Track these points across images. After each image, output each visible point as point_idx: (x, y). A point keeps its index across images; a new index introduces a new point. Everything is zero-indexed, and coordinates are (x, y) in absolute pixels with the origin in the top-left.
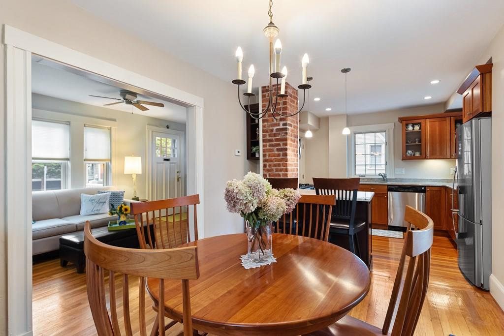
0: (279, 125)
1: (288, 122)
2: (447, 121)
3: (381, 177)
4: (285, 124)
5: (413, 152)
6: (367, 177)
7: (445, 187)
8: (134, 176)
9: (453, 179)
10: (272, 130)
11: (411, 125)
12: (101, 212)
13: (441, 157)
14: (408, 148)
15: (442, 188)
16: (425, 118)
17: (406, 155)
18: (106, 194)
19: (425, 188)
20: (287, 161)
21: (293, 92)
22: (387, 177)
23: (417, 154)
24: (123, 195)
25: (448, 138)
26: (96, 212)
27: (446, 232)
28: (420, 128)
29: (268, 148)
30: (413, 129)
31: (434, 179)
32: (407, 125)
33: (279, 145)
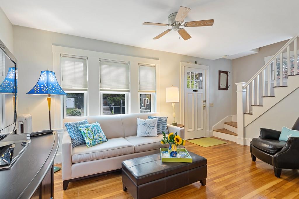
8: (173, 104)
12: (151, 135)
18: (155, 119)
24: (166, 121)
26: (148, 135)
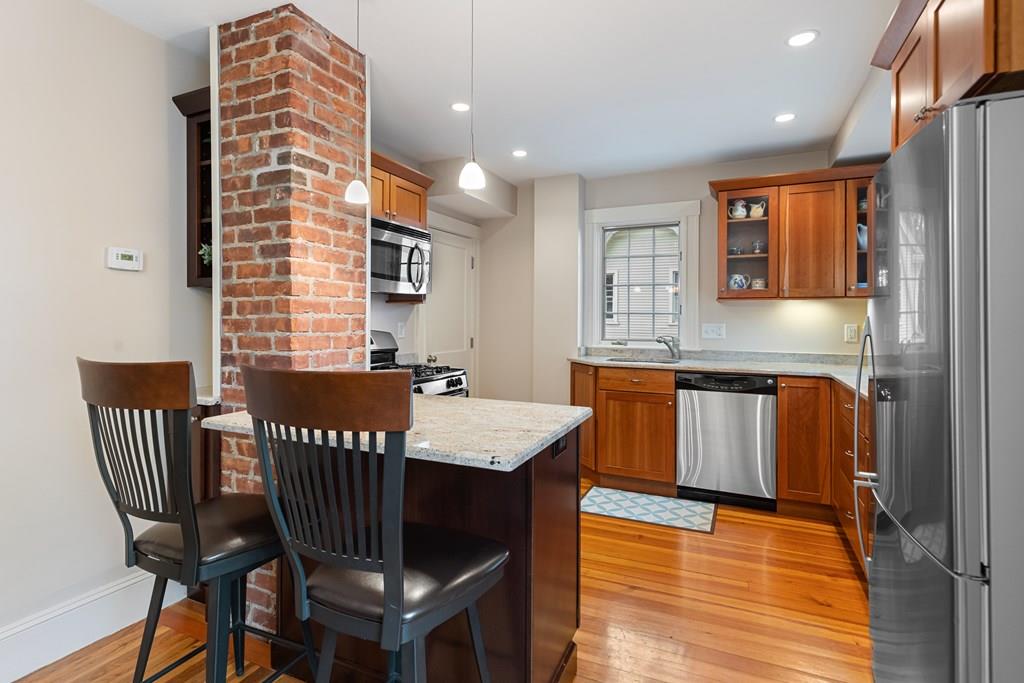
0: (266, 161)
1: (295, 150)
2: (838, 190)
3: (663, 346)
4: (284, 158)
5: (746, 278)
6: (631, 345)
7: (830, 381)
9: (859, 354)
10: (247, 182)
11: (743, 203)
13: (819, 293)
14: (732, 266)
15: (822, 382)
16: (779, 183)
17: (728, 286)
19: (776, 382)
20: (288, 293)
21: (332, 52)
22: (681, 348)
23: (758, 285)
25: (839, 238)
27: (831, 508)
28: (766, 213)
29: (237, 244)
30: (748, 216)
31: (800, 355)
32: (731, 203)
33: (266, 233)
